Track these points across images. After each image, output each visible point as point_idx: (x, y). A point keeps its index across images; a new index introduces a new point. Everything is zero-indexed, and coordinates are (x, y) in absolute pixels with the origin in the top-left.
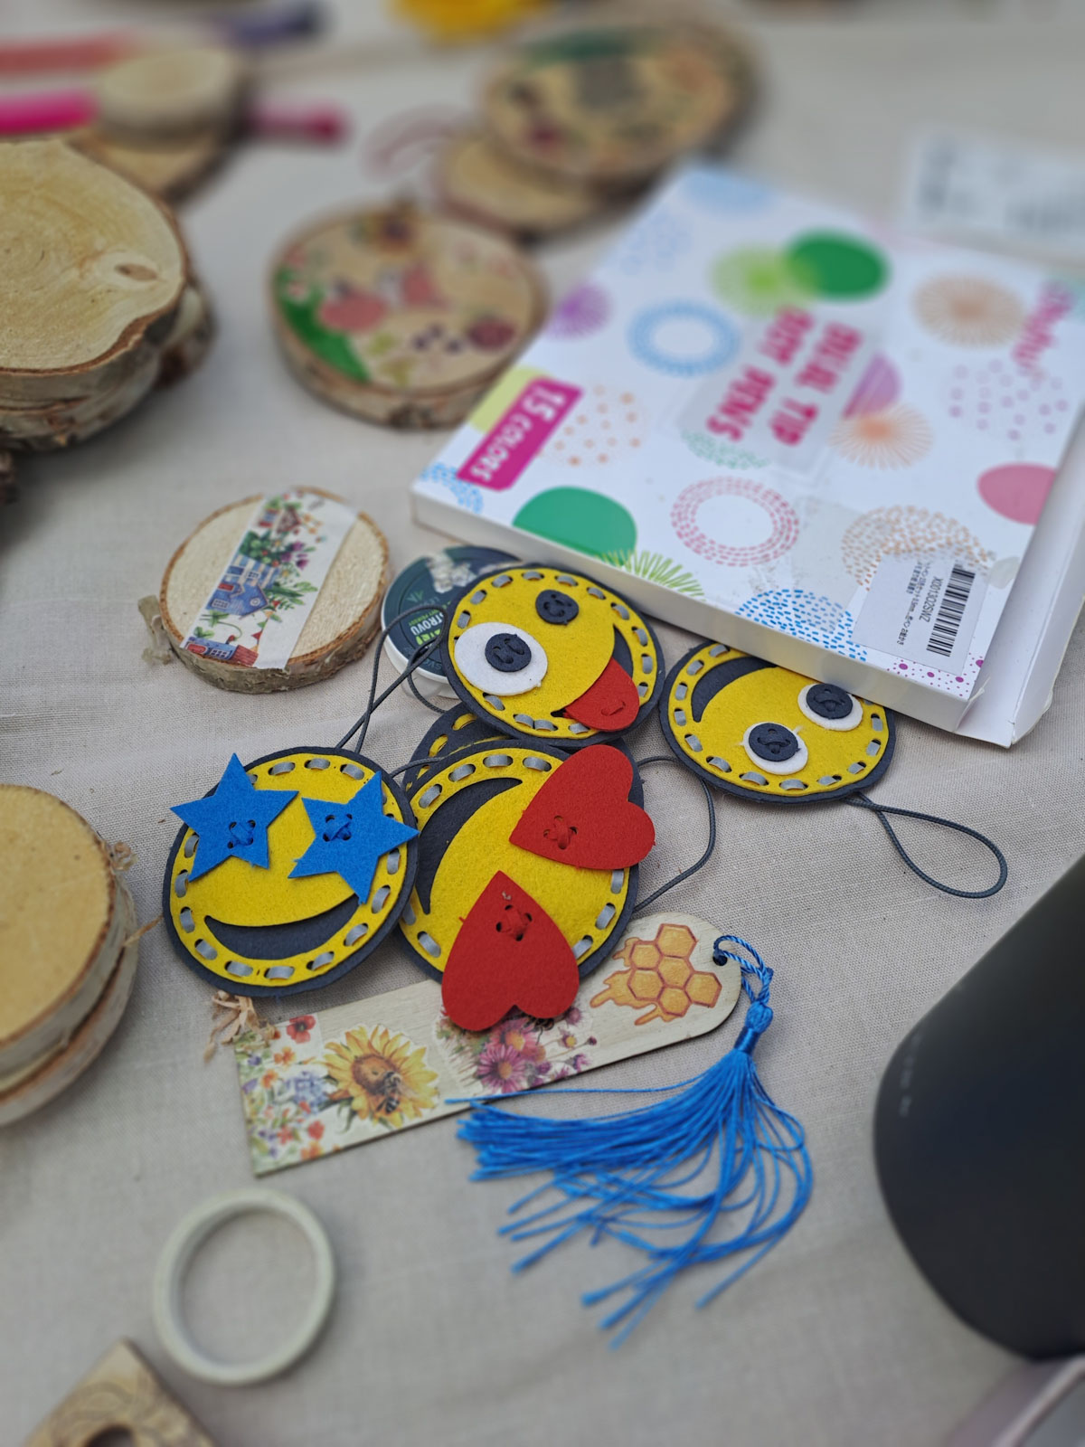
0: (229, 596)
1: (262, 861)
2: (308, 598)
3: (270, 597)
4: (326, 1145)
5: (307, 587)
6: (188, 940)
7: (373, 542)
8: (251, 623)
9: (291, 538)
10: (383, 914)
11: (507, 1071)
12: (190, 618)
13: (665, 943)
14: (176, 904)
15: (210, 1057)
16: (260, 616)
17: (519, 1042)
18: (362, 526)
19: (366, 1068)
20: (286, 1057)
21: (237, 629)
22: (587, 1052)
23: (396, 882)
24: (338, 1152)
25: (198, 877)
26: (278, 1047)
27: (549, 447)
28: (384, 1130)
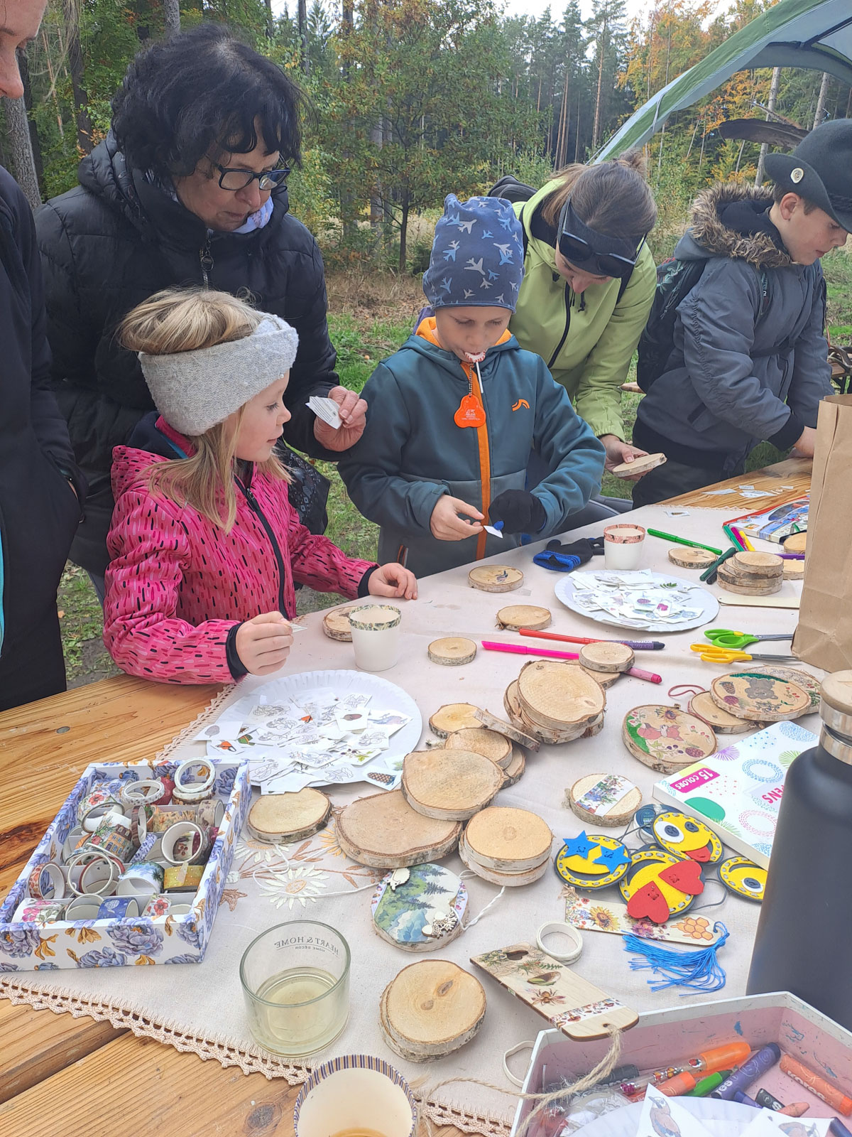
0: (591, 795)
1: (585, 857)
2: (614, 803)
3: (603, 799)
4: (586, 927)
5: (615, 800)
6: (560, 870)
7: (638, 795)
8: (596, 803)
9: (613, 787)
10: (616, 878)
11: (641, 931)
12: (578, 796)
13: (698, 922)
14: (559, 861)
15: (559, 898)
16: (599, 802)
17: (646, 926)
18: (636, 790)
19: (601, 916)
20: (580, 905)
21: (592, 804)
22: (666, 936)
23: (622, 872)
24: (588, 930)
25: (567, 857)
26: (578, 902)
27: (703, 786)
28: (602, 930)
